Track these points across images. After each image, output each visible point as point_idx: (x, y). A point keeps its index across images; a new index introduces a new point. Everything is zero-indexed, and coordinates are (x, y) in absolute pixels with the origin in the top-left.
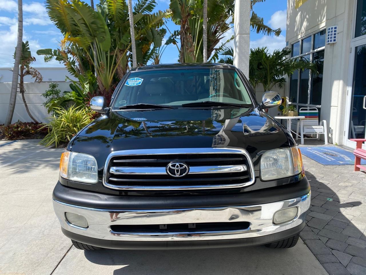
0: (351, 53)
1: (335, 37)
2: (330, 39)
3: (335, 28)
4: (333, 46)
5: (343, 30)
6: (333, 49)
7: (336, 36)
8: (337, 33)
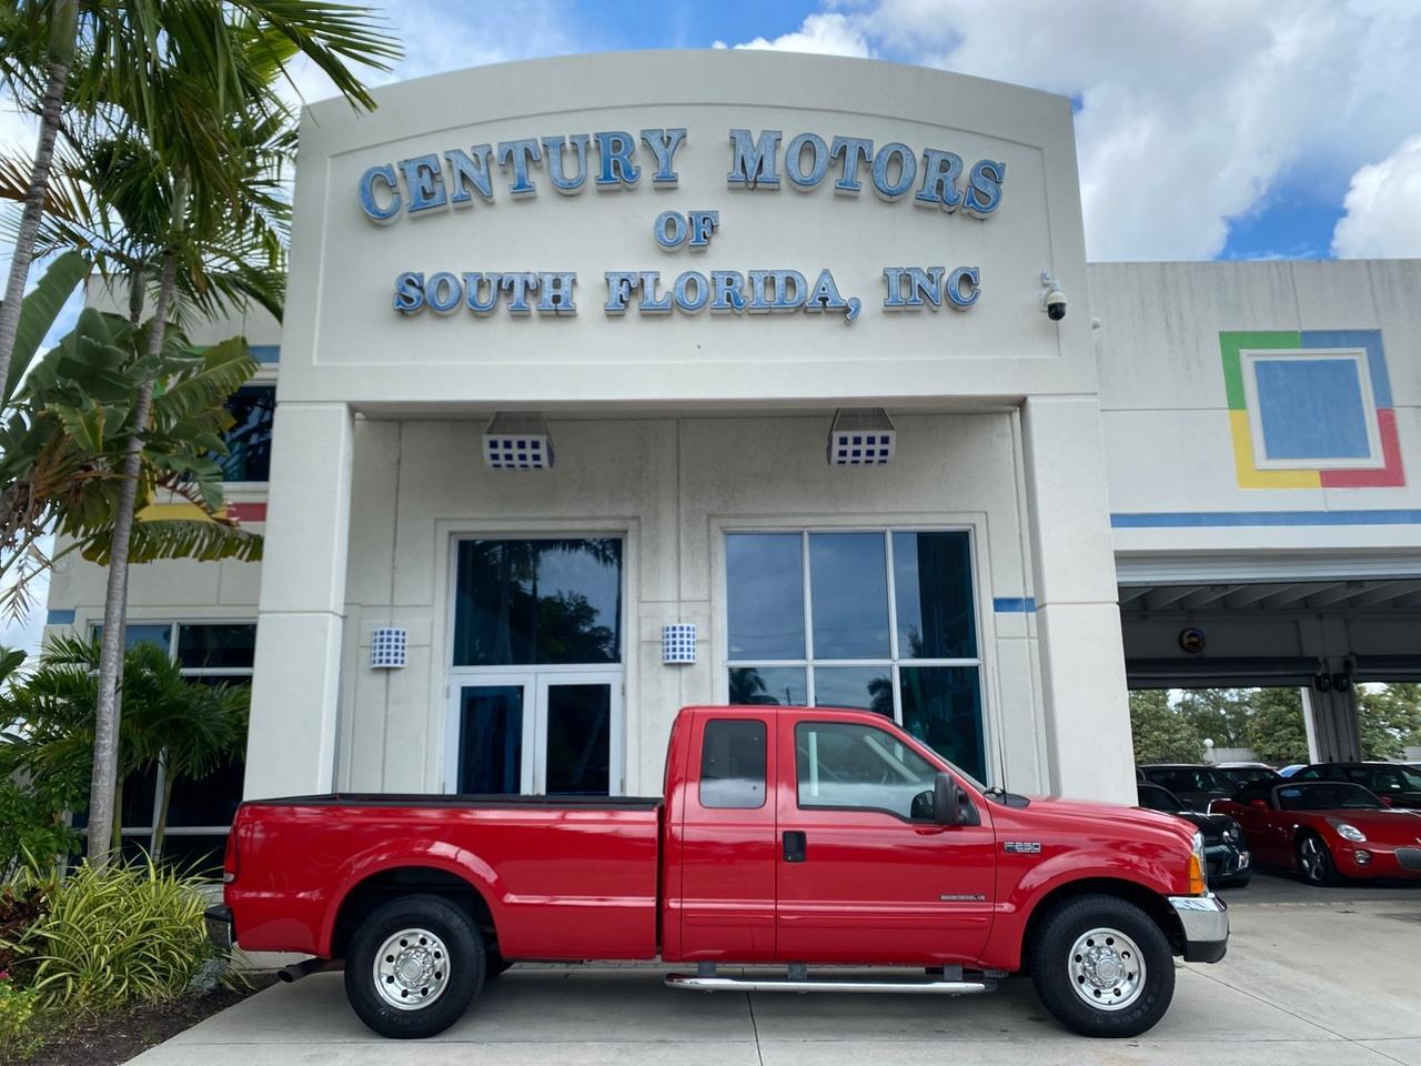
0: (448, 697)
1: (403, 655)
2: (384, 658)
3: (404, 634)
4: (388, 674)
5: (432, 642)
6: (388, 680)
7: (406, 651)
8: (406, 644)
